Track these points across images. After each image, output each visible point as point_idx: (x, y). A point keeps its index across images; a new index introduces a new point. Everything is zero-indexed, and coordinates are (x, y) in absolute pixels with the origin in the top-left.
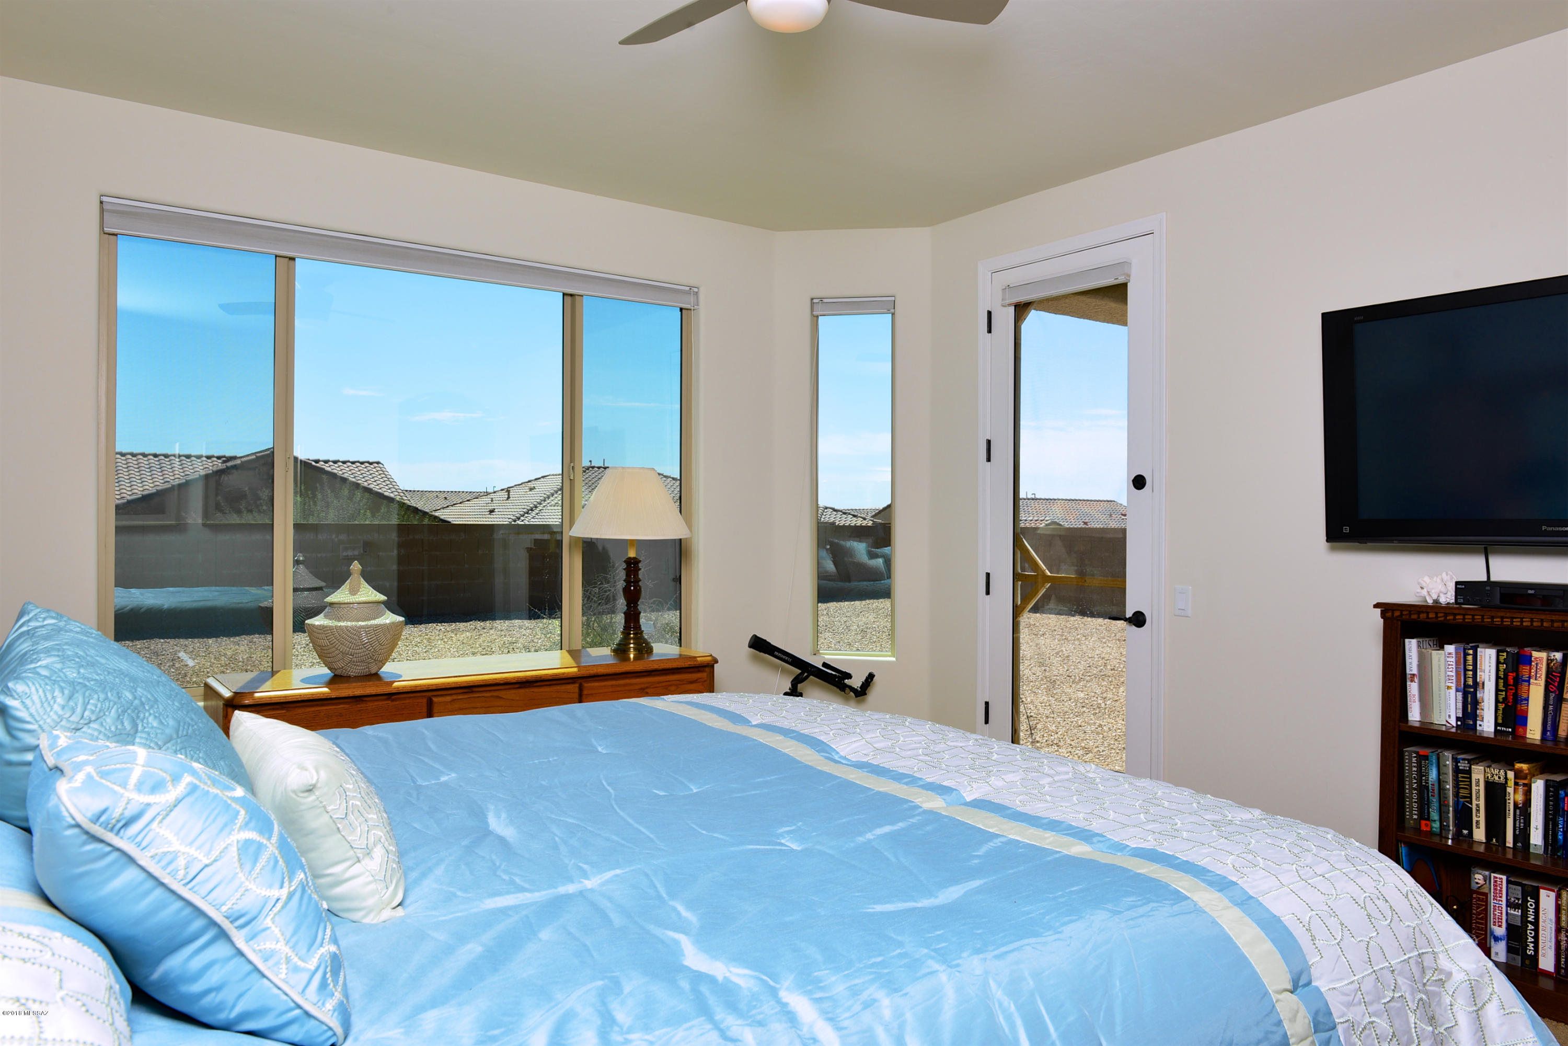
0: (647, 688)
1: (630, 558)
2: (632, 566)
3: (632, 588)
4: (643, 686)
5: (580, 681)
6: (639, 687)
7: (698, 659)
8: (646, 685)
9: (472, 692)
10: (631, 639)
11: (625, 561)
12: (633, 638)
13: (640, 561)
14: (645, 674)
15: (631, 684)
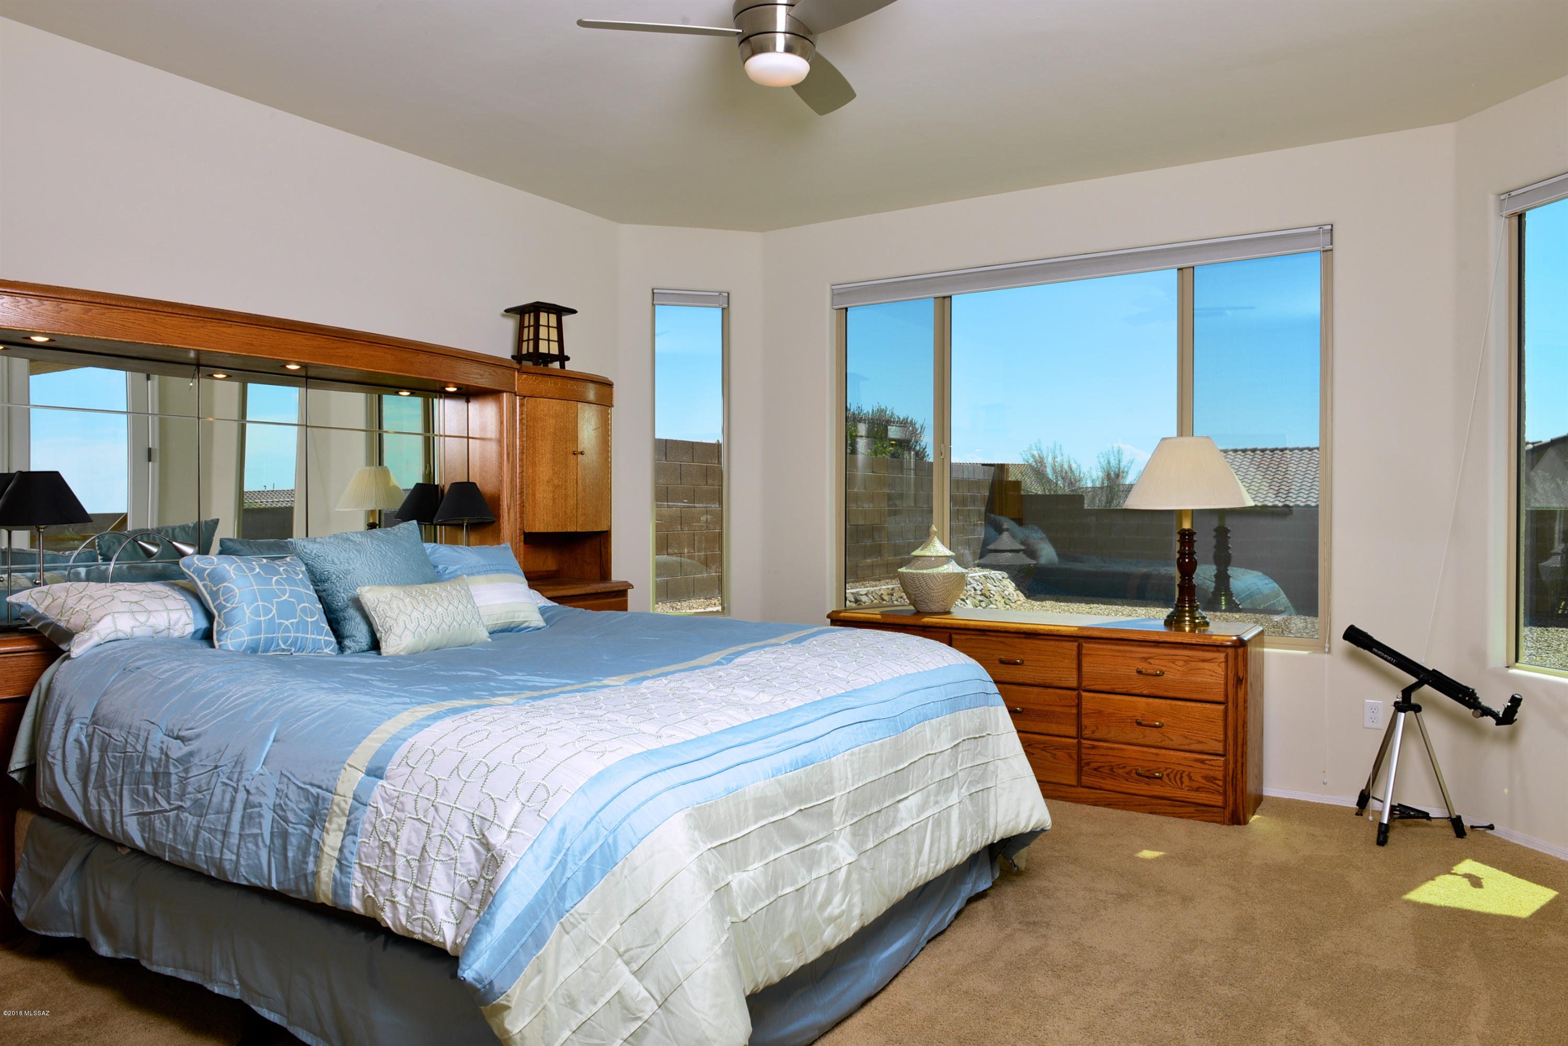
0: (1150, 658)
1: (1184, 530)
2: (1187, 538)
3: (1187, 560)
4: (1145, 655)
5: (1081, 641)
6: (1142, 655)
7: (1214, 637)
8: (1150, 655)
9: (986, 635)
10: (1186, 611)
11: (1179, 533)
12: (1188, 612)
13: (1195, 533)
14: (1152, 644)
15: (1132, 652)
